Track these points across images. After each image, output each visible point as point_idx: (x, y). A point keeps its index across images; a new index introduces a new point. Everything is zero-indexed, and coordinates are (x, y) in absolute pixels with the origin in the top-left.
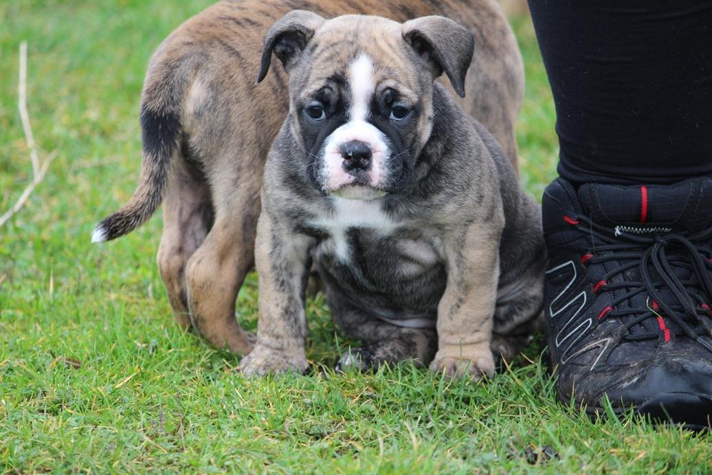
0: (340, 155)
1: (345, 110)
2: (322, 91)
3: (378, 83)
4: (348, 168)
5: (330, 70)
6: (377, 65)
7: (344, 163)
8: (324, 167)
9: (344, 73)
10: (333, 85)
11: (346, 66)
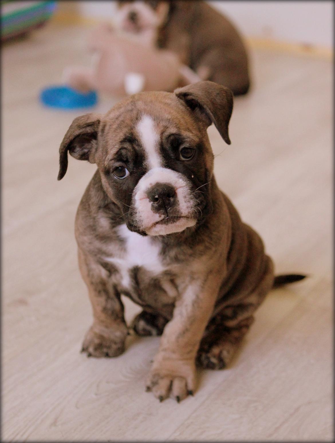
0: (148, 200)
1: (142, 163)
2: (119, 153)
3: (162, 133)
4: (157, 210)
5: (121, 136)
6: (157, 119)
7: (152, 206)
8: (136, 213)
9: (132, 134)
10: (127, 145)
11: (132, 128)
